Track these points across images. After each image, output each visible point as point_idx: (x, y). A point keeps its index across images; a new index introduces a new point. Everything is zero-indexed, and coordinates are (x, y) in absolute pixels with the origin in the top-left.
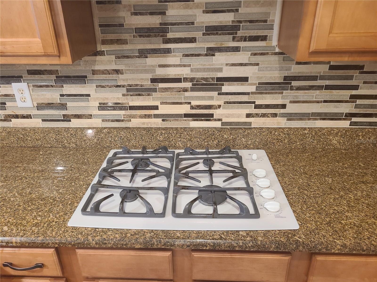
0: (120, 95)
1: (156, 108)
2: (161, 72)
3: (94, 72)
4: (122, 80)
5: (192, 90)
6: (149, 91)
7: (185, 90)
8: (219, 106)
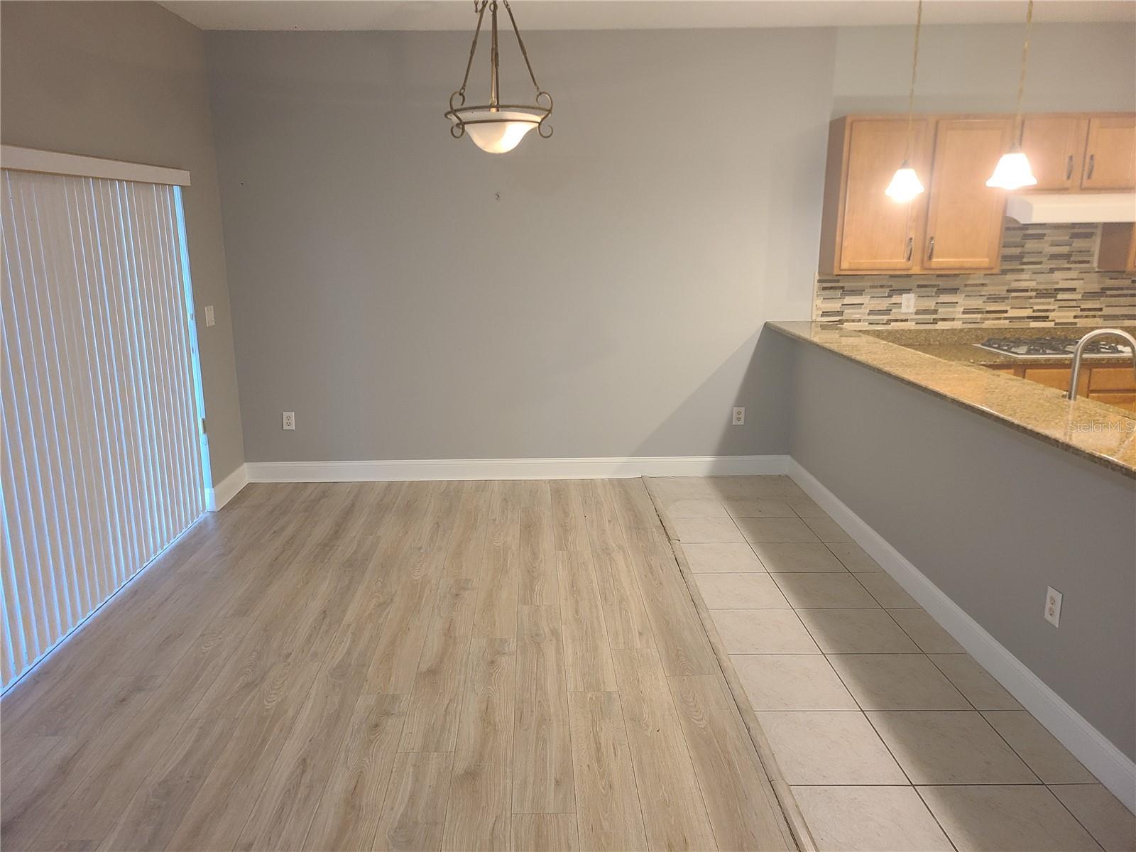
0: (981, 302)
1: (1006, 312)
2: (1015, 285)
3: (966, 285)
4: (985, 291)
5: (1036, 297)
6: (1004, 299)
7: (1031, 298)
8: (1054, 310)
